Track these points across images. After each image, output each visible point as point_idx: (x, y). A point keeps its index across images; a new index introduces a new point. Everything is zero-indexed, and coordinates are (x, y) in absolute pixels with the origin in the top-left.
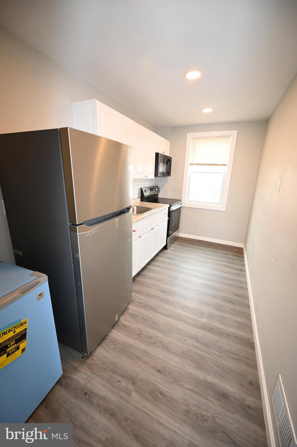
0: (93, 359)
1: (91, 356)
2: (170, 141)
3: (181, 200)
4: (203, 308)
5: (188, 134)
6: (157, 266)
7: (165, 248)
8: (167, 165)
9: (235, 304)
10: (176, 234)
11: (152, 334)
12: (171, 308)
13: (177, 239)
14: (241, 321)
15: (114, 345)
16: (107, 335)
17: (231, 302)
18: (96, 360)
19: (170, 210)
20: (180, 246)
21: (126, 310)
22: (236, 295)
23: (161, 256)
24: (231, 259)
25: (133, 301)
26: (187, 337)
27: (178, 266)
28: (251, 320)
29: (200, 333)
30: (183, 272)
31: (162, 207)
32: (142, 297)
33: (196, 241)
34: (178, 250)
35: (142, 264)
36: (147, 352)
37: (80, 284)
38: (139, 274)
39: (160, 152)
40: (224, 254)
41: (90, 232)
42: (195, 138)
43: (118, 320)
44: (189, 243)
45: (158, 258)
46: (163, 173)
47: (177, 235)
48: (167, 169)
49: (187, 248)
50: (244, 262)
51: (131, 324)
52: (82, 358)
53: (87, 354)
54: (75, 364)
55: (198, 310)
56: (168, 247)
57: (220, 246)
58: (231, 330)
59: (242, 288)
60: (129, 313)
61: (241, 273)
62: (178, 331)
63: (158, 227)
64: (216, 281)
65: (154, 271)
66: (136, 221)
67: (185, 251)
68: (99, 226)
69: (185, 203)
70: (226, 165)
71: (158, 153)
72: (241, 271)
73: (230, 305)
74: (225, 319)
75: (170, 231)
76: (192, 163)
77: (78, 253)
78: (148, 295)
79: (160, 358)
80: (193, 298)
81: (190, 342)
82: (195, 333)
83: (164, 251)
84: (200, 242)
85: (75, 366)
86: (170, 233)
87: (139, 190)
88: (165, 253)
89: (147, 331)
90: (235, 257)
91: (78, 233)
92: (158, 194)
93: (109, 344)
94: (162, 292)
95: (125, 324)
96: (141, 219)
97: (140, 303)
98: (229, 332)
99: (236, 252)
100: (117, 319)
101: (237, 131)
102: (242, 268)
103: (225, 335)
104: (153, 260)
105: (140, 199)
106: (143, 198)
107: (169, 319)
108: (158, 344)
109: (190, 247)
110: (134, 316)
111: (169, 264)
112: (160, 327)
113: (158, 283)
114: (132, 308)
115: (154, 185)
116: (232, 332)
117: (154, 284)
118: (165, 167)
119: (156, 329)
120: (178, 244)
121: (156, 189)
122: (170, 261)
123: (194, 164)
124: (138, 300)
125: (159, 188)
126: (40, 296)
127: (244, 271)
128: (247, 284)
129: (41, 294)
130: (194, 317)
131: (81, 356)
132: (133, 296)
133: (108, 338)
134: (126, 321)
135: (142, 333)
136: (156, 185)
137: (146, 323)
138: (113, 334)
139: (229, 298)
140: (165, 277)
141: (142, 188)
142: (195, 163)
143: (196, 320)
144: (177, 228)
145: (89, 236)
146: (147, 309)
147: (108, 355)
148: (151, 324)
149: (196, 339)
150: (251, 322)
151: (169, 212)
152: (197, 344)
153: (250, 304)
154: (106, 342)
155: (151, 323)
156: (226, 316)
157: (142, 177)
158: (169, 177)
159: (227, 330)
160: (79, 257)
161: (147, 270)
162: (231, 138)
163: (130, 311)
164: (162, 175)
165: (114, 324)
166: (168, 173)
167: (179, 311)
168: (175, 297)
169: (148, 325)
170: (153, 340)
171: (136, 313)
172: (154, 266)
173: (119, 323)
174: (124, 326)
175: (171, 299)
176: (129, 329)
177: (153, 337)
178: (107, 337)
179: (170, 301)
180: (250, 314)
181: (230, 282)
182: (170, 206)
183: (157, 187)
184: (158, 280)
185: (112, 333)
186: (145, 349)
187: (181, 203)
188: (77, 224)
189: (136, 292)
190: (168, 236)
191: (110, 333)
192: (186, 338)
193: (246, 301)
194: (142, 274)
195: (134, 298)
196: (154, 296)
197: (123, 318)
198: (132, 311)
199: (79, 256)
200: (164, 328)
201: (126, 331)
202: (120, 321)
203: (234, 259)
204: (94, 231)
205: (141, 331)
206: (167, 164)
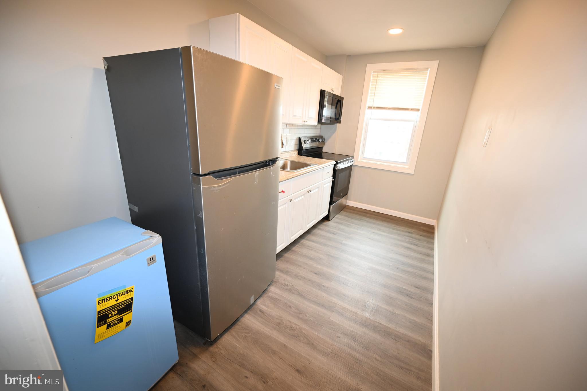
0: (217, 347)
1: (216, 343)
2: (343, 75)
3: (352, 157)
4: (368, 299)
5: (367, 65)
6: (313, 241)
7: (327, 218)
8: (336, 108)
9: (412, 298)
10: (342, 201)
11: (296, 325)
12: (324, 295)
13: (344, 208)
14: (417, 321)
15: (246, 333)
16: (237, 320)
17: (407, 295)
18: (221, 348)
19: (336, 169)
20: (348, 217)
21: (266, 292)
22: (416, 287)
23: (320, 229)
24: (416, 239)
25: (276, 282)
26: (341, 333)
27: (341, 243)
28: (432, 321)
29: (359, 330)
30: (347, 251)
31: (324, 163)
32: (289, 278)
33: (369, 212)
34: (344, 222)
35: (292, 236)
36: (286, 347)
37: (203, 251)
38: (287, 249)
39: (327, 89)
40: (407, 232)
41: (218, 186)
42: (377, 72)
43: (254, 304)
44: (360, 215)
45: (315, 231)
46: (330, 118)
47: (344, 203)
48: (335, 113)
49: (357, 222)
50: (434, 244)
51: (269, 310)
52: (205, 344)
53: (211, 339)
54: (195, 350)
55: (361, 302)
56: (331, 218)
57: (402, 221)
58: (402, 330)
59: (426, 278)
60: (269, 297)
61: (427, 258)
62: (330, 324)
63: (317, 190)
64: (390, 266)
65: (308, 246)
66: (286, 179)
67: (353, 225)
68: (231, 179)
69: (359, 160)
70: (418, 110)
71: (323, 90)
72: (427, 256)
73: (405, 299)
74: (395, 316)
75: (334, 197)
76: (371, 106)
77: (202, 211)
78: (297, 276)
79: (302, 355)
80: (356, 286)
81: (345, 340)
82: (352, 329)
83: (325, 222)
84: (376, 214)
85: (195, 353)
86: (334, 200)
87: (297, 139)
88: (326, 225)
89: (289, 321)
90: (423, 238)
91: (201, 186)
92: (322, 148)
93: (240, 331)
94: (314, 275)
95: (262, 309)
96: (293, 177)
97: (285, 285)
98: (400, 332)
99: (424, 230)
100: (252, 302)
101: (437, 62)
102: (430, 252)
103: (393, 337)
104: (308, 232)
105: (297, 152)
106: (301, 151)
107: (320, 309)
108: (302, 338)
109: (361, 219)
110: (275, 301)
111: (329, 239)
112: (306, 318)
113: (311, 263)
114: (273, 290)
115: (318, 135)
116: (403, 334)
117: (306, 264)
118: (334, 110)
119: (301, 319)
120: (344, 215)
121: (320, 140)
122: (331, 236)
123: (374, 108)
124: (283, 281)
125: (324, 139)
126: (151, 260)
127: (432, 256)
128: (433, 274)
129: (152, 258)
130: (354, 310)
131: (204, 341)
132: (276, 276)
133: (239, 323)
134: (265, 305)
135: (283, 323)
136: (321, 135)
137: (289, 311)
138: (246, 320)
139: (405, 289)
140: (321, 256)
141: (300, 138)
142: (376, 105)
143: (356, 313)
144: (345, 193)
145: (216, 190)
146: (293, 293)
147: (236, 344)
148: (295, 313)
149: (353, 337)
150: (432, 324)
151: (335, 171)
152: (353, 344)
153: (434, 300)
154: (235, 328)
155: (296, 311)
156: (398, 312)
157: (300, 122)
158: (338, 124)
159: (397, 330)
160: (202, 217)
161: (299, 245)
162: (429, 72)
163: (270, 294)
164: (329, 122)
165: (249, 308)
166: (337, 119)
167: (335, 300)
168: (331, 281)
169: (292, 313)
170: (296, 332)
171: (278, 297)
172: (309, 240)
173: (254, 306)
174: (260, 311)
175: (326, 283)
176: (267, 316)
177: (296, 328)
178: (237, 323)
179: (324, 286)
180: (432, 313)
181: (410, 270)
182: (335, 163)
183: (322, 137)
184: (311, 259)
185: (244, 319)
186: (284, 343)
187: (352, 160)
188: (201, 174)
189: (282, 271)
190: (331, 202)
191: (242, 318)
192: (339, 335)
193: (429, 296)
194: (292, 249)
195: (278, 278)
196: (304, 278)
197: (261, 301)
198: (273, 293)
199: (202, 215)
200: (312, 319)
201: (263, 318)
202: (256, 305)
203: (419, 240)
204: (223, 185)
205: (282, 320)
206: (336, 106)
